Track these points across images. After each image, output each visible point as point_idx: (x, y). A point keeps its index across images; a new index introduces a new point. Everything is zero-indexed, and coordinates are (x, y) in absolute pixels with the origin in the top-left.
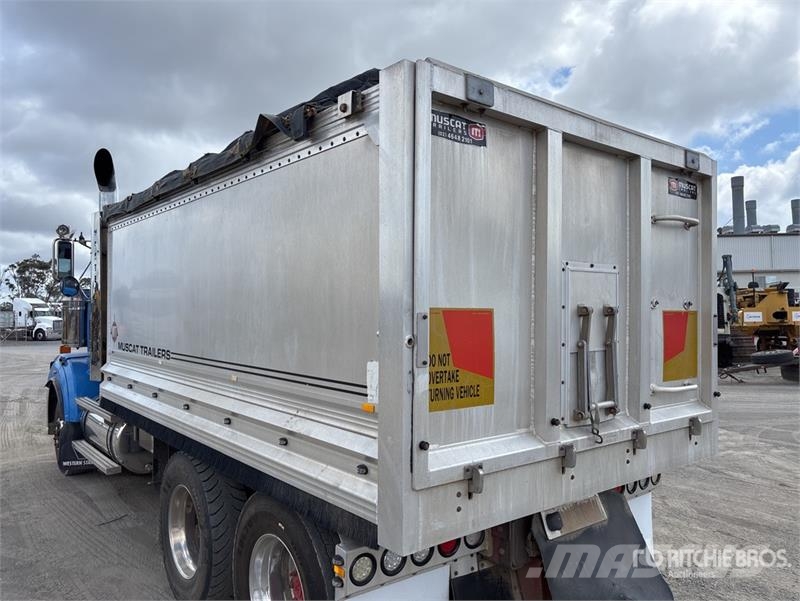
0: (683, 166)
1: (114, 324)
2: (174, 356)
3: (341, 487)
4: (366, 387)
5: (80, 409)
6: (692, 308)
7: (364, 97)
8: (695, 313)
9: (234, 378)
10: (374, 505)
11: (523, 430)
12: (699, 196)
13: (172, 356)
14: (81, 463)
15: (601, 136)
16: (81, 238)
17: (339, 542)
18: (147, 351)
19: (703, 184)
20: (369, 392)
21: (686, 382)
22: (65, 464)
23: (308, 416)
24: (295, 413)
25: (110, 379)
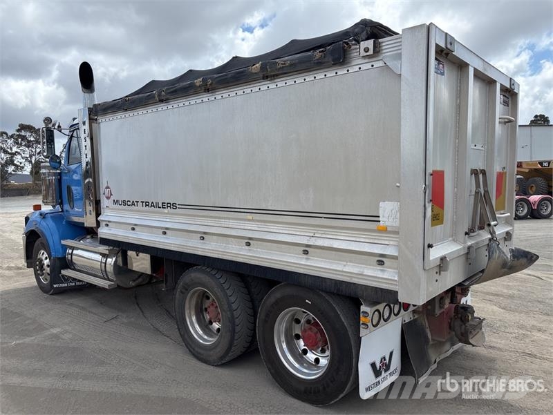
0: (509, 87)
1: (108, 188)
2: (180, 207)
3: (364, 274)
4: (379, 217)
5: (65, 247)
6: (505, 171)
7: (380, 43)
8: (506, 173)
9: (251, 218)
10: (396, 281)
11: (451, 239)
12: (510, 105)
13: (178, 206)
14: (66, 285)
15: (485, 70)
16: (59, 127)
17: (362, 304)
18: (147, 204)
19: (512, 99)
20: (380, 219)
21: (502, 212)
22: (55, 286)
23: (324, 236)
24: (312, 235)
25: (107, 225)
